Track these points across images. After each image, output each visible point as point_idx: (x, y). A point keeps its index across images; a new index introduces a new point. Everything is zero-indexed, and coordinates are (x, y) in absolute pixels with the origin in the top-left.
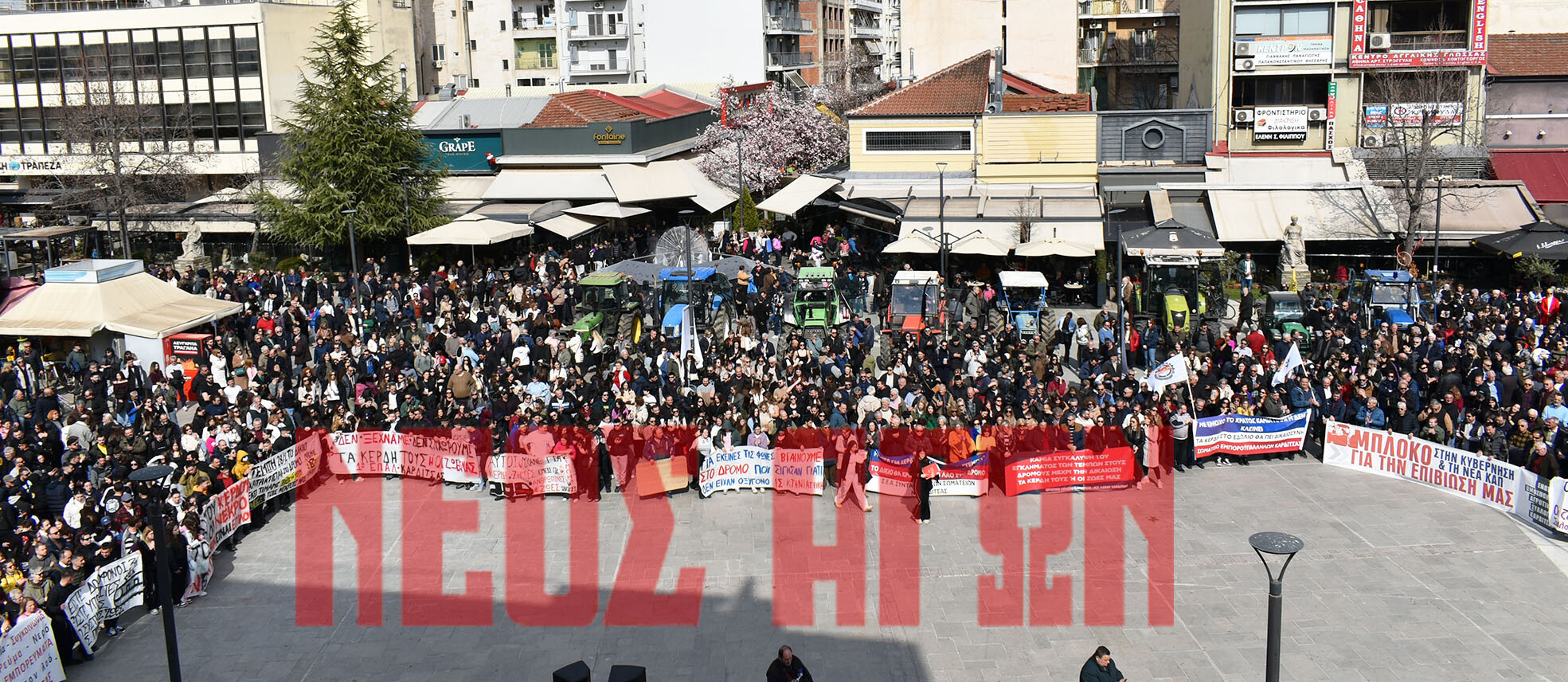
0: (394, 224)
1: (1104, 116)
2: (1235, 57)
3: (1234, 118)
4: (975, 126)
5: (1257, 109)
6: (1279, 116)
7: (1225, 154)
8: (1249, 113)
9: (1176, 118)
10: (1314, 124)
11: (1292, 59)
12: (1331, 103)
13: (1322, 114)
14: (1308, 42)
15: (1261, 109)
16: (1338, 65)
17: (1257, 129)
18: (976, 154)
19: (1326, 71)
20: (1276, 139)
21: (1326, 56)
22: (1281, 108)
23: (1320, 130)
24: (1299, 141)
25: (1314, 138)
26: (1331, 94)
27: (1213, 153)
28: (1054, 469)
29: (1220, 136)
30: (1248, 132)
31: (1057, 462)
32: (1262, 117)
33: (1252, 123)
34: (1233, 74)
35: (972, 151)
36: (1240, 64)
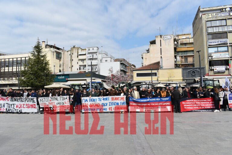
0: (42, 83)
1: (183, 69)
2: (209, 57)
3: (210, 68)
4: (158, 71)
5: (214, 67)
6: (219, 68)
7: (209, 76)
8: (213, 67)
9: (198, 69)
10: (226, 69)
11: (221, 57)
12: (230, 65)
13: (228, 67)
14: (224, 53)
15: (215, 67)
16: (230, 57)
17: (215, 70)
18: (158, 77)
19: (228, 59)
20: (219, 72)
21: (228, 56)
22: (219, 66)
23: (228, 71)
24: (224, 73)
25: (227, 72)
26: (230, 63)
27: (206, 75)
28: (194, 104)
29: (207, 72)
30: (213, 71)
31: (195, 102)
32: (215, 68)
33: (213, 69)
34: (209, 60)
35: (157, 76)
36: (210, 58)
